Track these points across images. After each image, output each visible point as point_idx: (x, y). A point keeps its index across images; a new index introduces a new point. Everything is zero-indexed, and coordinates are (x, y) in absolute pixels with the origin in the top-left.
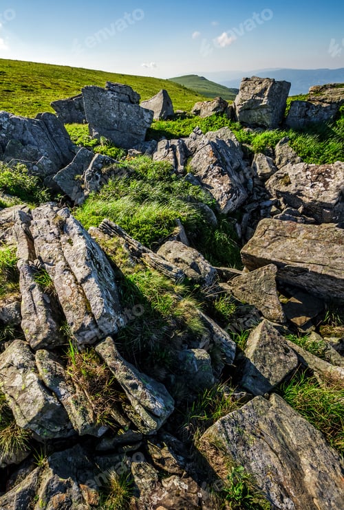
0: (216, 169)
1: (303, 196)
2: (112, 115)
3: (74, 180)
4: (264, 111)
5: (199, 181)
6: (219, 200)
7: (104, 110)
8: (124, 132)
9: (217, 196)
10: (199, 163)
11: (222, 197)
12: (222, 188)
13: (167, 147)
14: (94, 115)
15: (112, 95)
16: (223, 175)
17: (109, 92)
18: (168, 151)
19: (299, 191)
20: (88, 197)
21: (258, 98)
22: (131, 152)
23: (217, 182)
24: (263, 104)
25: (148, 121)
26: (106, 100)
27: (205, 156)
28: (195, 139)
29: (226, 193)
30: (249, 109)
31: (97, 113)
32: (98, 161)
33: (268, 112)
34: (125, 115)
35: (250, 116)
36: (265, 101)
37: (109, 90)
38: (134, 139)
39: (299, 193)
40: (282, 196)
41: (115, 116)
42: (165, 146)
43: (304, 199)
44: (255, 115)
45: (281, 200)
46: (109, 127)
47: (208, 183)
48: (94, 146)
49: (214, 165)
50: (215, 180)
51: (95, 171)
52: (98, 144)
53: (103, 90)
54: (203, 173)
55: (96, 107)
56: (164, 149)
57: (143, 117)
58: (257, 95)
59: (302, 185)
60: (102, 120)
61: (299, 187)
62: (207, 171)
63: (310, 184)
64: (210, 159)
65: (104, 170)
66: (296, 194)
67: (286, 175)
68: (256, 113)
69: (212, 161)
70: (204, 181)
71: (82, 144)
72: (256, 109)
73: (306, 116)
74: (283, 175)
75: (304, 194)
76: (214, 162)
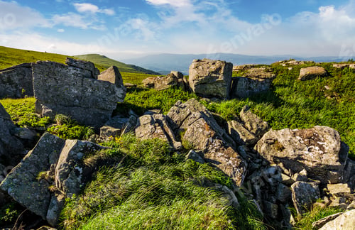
0: (217, 143)
1: (304, 160)
2: (73, 91)
3: (37, 180)
4: (220, 85)
5: (201, 157)
6: (231, 175)
7: (62, 86)
8: (88, 108)
9: (228, 172)
10: (194, 138)
11: (234, 173)
12: (230, 162)
13: (152, 122)
14: (47, 91)
15: (75, 71)
16: (226, 147)
17: (70, 68)
18: (155, 127)
19: (299, 155)
20: (63, 203)
21: (214, 75)
22: (104, 130)
23: (223, 156)
24: (219, 79)
25: (120, 96)
26: (66, 76)
27: (201, 130)
28: (178, 112)
29: (237, 167)
30: (205, 83)
31: (52, 89)
32: (77, 150)
33: (223, 86)
34: (90, 90)
35: (206, 89)
36: (221, 78)
37: (71, 66)
38: (101, 115)
39: (300, 157)
40: (281, 162)
41: (76, 92)
42: (149, 121)
43: (306, 162)
44: (211, 88)
45: (281, 165)
46: (67, 103)
47: (212, 158)
48: (47, 125)
49: (214, 138)
50: (220, 154)
51: (73, 164)
52: (51, 122)
53: (62, 66)
54: (203, 148)
55: (51, 82)
56: (149, 125)
57: (114, 92)
58: (212, 72)
59: (299, 149)
60: (58, 95)
61: (298, 152)
62: (207, 145)
63: (307, 149)
64: (207, 132)
65: (88, 161)
66: (296, 159)
67: (274, 140)
68: (212, 87)
69: (210, 134)
70: (207, 155)
71: (29, 125)
72: (211, 84)
73: (250, 88)
74: (272, 141)
75: (306, 158)
76: (212, 135)
